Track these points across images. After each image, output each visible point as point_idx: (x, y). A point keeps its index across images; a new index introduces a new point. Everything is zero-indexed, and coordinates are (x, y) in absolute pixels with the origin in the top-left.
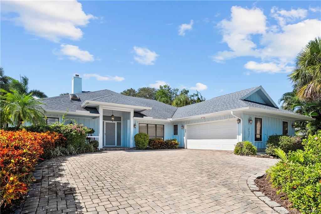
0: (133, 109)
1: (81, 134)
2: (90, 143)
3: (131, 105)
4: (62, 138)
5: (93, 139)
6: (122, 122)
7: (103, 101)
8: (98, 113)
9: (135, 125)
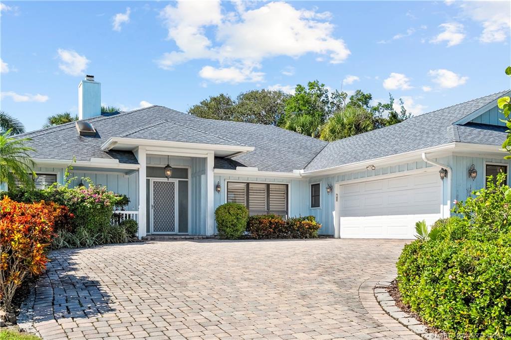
0: (213, 152)
1: (103, 207)
2: (120, 224)
3: (208, 143)
4: (66, 214)
5: (126, 217)
6: (189, 180)
7: (145, 138)
8: (136, 161)
9: (217, 187)
